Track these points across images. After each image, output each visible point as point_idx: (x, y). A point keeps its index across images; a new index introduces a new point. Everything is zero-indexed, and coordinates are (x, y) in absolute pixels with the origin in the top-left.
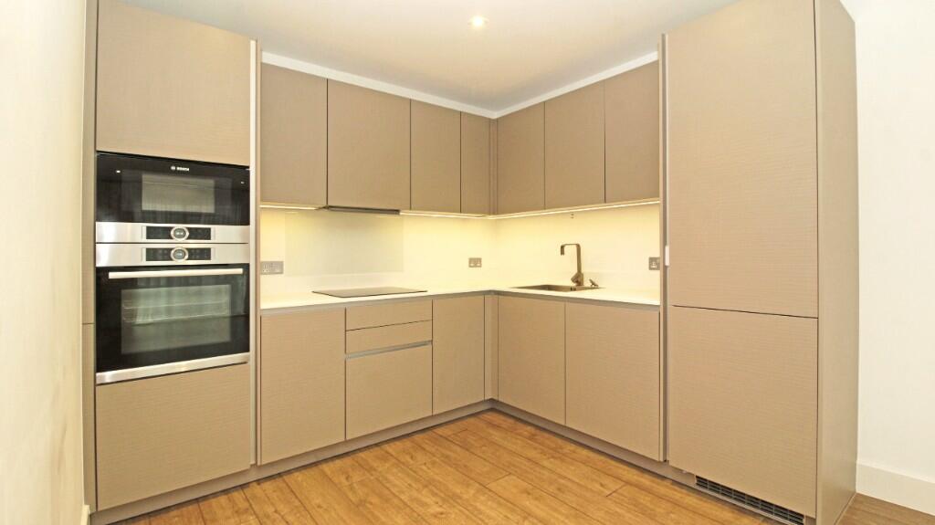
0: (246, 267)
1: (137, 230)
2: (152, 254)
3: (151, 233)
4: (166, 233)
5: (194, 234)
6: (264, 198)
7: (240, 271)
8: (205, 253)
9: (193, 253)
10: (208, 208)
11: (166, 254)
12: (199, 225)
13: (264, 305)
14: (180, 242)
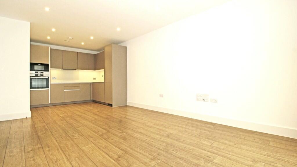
0: (48, 77)
1: (34, 72)
2: (36, 75)
3: (36, 72)
4: (37, 73)
5: (41, 73)
6: (51, 68)
7: (47, 77)
8: (43, 75)
9: (41, 75)
10: (43, 69)
11: (37, 75)
12: (42, 71)
13: (51, 82)
14: (39, 73)
